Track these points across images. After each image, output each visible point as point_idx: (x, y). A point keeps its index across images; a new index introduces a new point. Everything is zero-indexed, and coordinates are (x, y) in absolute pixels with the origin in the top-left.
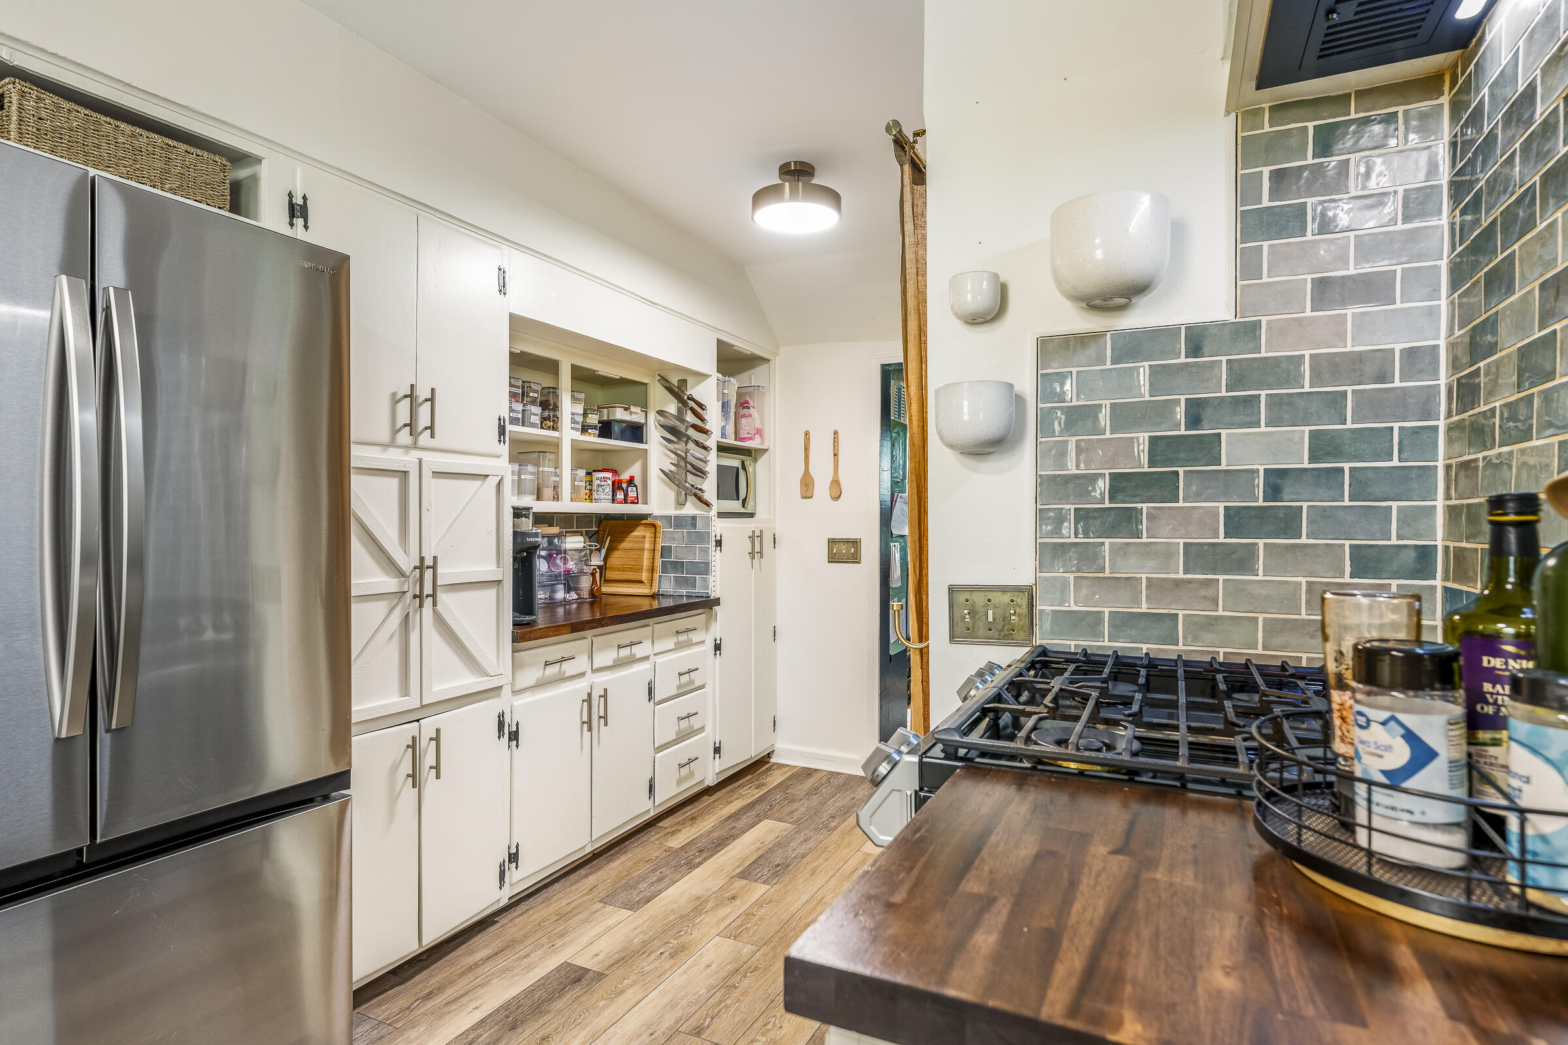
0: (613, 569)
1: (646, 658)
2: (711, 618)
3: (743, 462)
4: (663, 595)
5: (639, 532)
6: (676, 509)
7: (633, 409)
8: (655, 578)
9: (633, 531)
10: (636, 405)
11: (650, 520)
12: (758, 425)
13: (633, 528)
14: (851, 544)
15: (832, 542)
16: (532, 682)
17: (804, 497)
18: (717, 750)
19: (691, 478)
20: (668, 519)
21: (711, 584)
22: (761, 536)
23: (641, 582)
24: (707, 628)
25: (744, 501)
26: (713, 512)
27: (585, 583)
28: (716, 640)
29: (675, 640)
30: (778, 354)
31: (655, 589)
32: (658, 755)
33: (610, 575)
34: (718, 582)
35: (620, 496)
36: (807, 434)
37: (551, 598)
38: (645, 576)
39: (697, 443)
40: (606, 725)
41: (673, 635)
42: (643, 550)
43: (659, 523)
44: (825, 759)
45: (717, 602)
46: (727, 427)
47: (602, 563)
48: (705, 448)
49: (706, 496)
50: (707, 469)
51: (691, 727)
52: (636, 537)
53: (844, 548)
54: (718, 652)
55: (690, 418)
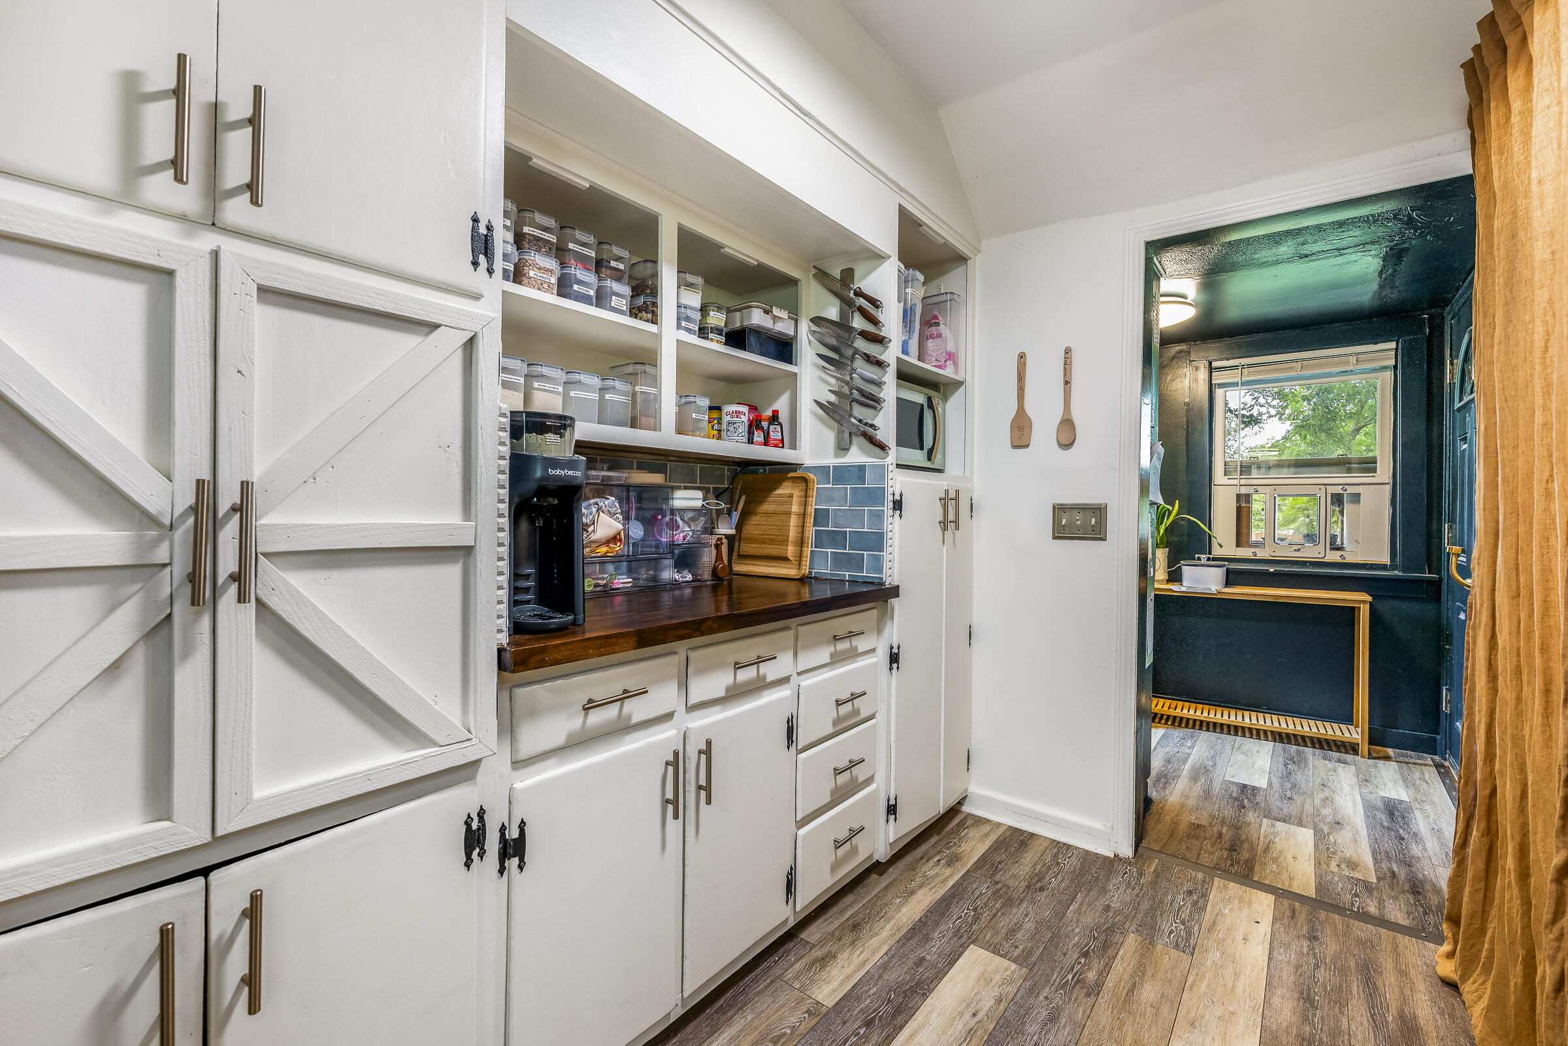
0: (751, 540)
1: (785, 680)
2: (885, 615)
3: (929, 399)
4: (816, 578)
5: (784, 490)
6: (836, 456)
7: (776, 311)
8: (805, 553)
9: (776, 489)
10: (781, 307)
11: (799, 473)
12: (951, 347)
13: (777, 484)
14: (1090, 513)
15: (1059, 510)
16: (559, 739)
17: (1015, 447)
18: (892, 810)
19: (858, 411)
20: (824, 470)
21: (886, 565)
22: (956, 499)
23: (786, 559)
24: (879, 631)
25: (930, 452)
26: (891, 459)
27: (708, 557)
28: (892, 648)
29: (831, 649)
30: (979, 251)
31: (805, 570)
32: (802, 832)
33: (746, 548)
34: (896, 561)
35: (758, 437)
36: (1022, 356)
37: (655, 579)
38: (791, 551)
39: (868, 358)
40: (709, 802)
41: (828, 642)
42: (789, 514)
43: (812, 476)
44: (1045, 820)
45: (895, 591)
46: (910, 342)
47: (733, 532)
48: (880, 364)
49: (880, 436)
50: (881, 395)
51: (854, 779)
52: (780, 496)
53: (1078, 519)
54: (895, 666)
55: (858, 323)
